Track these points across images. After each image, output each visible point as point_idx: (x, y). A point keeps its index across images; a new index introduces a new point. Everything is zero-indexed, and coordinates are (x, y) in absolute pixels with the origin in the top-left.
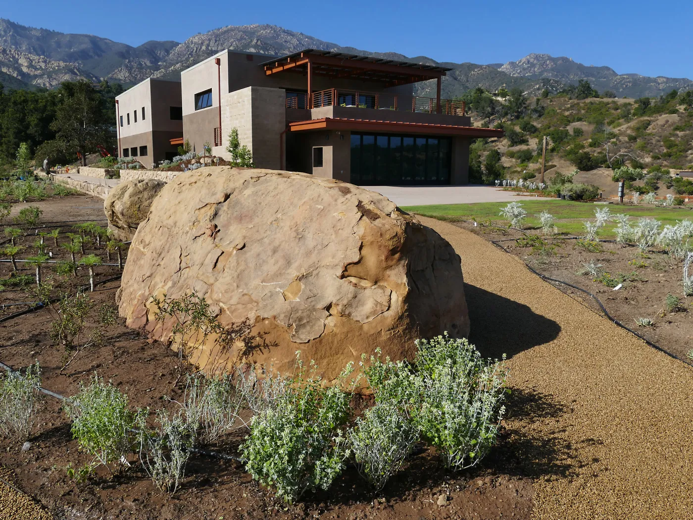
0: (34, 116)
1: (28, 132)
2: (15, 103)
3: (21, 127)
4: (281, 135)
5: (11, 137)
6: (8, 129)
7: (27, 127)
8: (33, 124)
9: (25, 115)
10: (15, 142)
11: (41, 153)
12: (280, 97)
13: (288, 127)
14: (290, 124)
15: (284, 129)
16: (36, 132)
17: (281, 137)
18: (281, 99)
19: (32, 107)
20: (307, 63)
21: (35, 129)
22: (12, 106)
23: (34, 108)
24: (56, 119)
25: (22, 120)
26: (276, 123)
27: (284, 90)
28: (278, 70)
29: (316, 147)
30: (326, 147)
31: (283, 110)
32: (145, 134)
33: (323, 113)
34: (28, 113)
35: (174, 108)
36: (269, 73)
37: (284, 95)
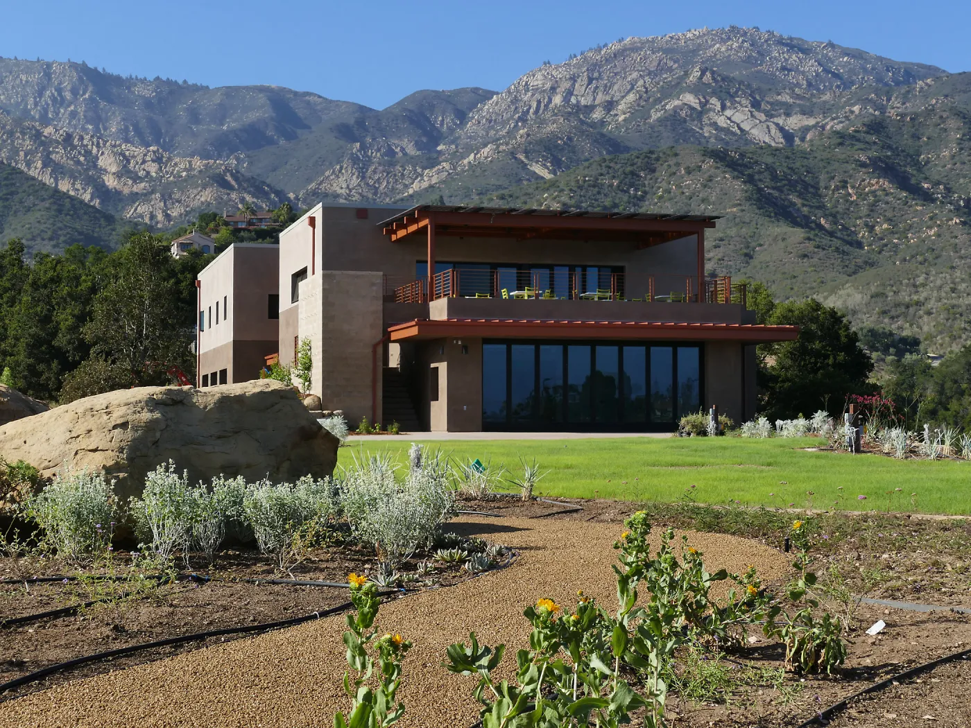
0: (69, 311)
1: (55, 343)
2: (35, 285)
3: (43, 334)
4: (375, 347)
5: (22, 358)
6: (17, 339)
7: (54, 334)
8: (63, 326)
10: (29, 366)
11: (71, 387)
12: (373, 284)
13: (387, 334)
14: (389, 330)
15: (380, 337)
16: (69, 343)
17: (375, 352)
18: (374, 288)
19: (65, 292)
20: (426, 227)
21: (69, 337)
22: (30, 290)
23: (69, 294)
24: (92, 320)
25: (46, 320)
26: (365, 326)
27: (381, 273)
28: (401, 233)
29: (433, 365)
30: (443, 367)
31: (379, 305)
32: (226, 345)
33: (439, 310)
34: (58, 304)
35: (277, 297)
36: (394, 238)
37: (379, 281)
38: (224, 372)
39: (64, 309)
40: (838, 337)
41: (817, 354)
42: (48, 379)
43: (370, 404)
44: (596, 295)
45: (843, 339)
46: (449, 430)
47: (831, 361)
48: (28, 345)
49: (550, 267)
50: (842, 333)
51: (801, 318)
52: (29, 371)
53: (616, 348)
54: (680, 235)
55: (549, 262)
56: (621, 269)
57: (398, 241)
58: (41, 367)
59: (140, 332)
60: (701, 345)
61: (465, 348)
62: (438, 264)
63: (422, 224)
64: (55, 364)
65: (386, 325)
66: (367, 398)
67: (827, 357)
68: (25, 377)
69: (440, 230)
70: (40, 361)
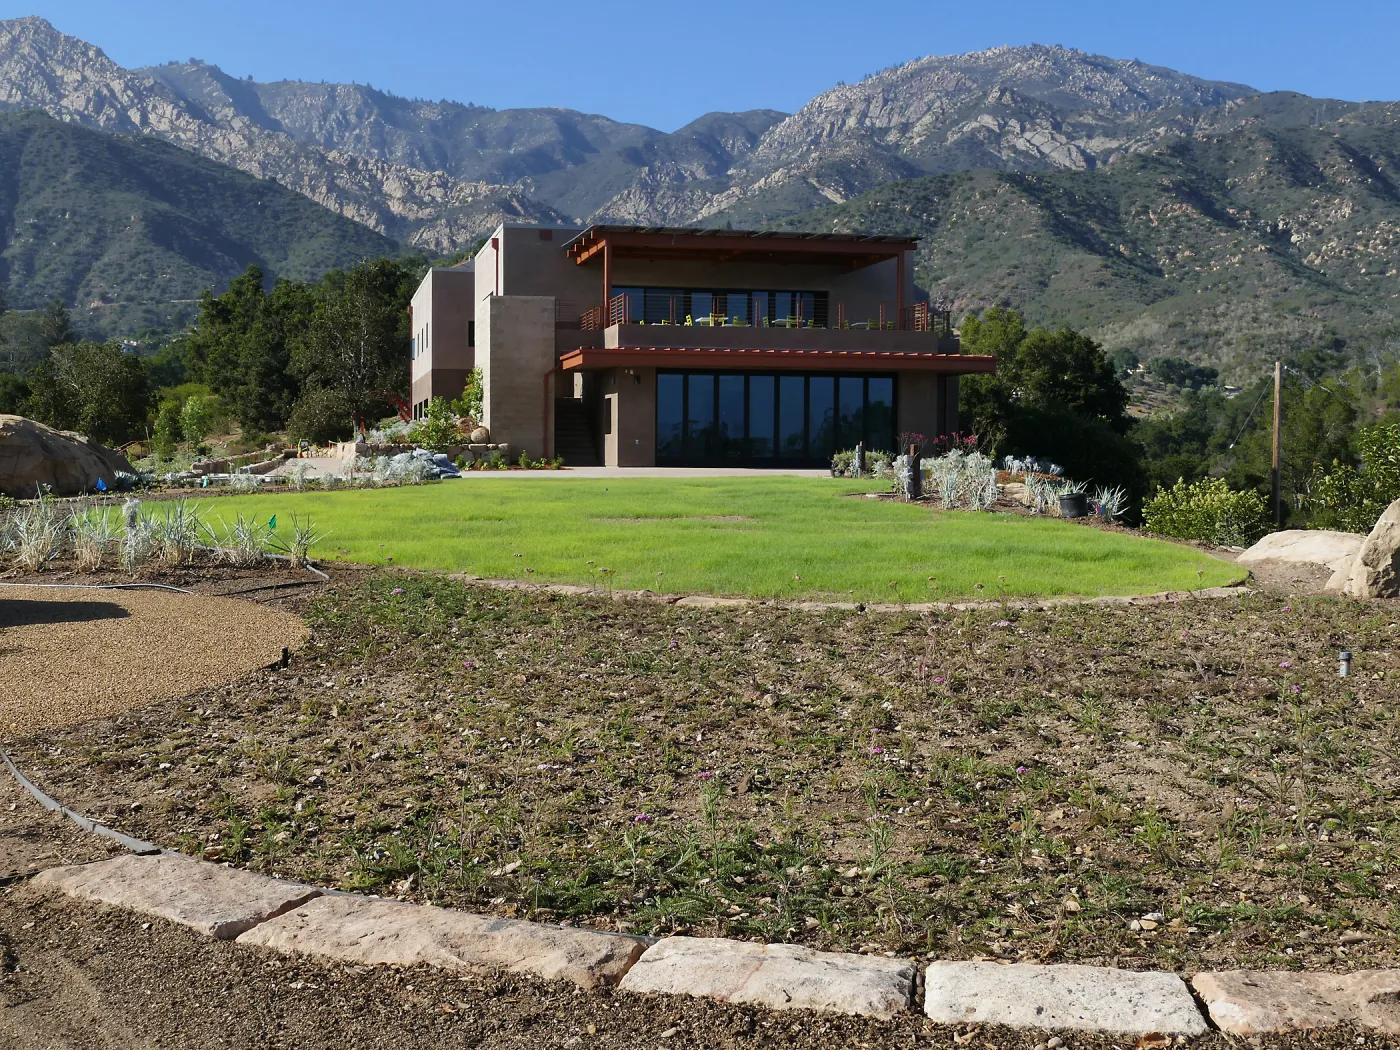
0: (300, 339)
1: (288, 371)
3: (274, 363)
4: (547, 376)
5: (252, 386)
6: (248, 368)
9: (282, 338)
10: (261, 394)
12: (545, 310)
13: (559, 363)
14: (561, 358)
15: (552, 366)
17: (546, 381)
18: (546, 314)
19: (296, 320)
20: (603, 249)
22: (261, 316)
25: (279, 346)
26: (536, 356)
27: (553, 298)
28: (585, 256)
29: (607, 397)
30: (614, 398)
31: (550, 333)
32: (427, 375)
33: (612, 338)
34: (290, 331)
35: (472, 324)
36: (579, 260)
37: (551, 306)
38: (426, 401)
39: (296, 337)
40: (1091, 367)
41: (1066, 385)
42: (280, 409)
43: (540, 436)
44: (788, 321)
45: (1098, 371)
46: (619, 465)
47: (1082, 393)
48: (258, 373)
49: (749, 292)
50: (1096, 363)
51: (1054, 347)
52: (261, 399)
53: (802, 379)
54: (883, 257)
55: (747, 287)
56: (825, 295)
57: (583, 263)
58: (273, 397)
59: (357, 358)
60: (894, 375)
61: (637, 378)
62: (614, 288)
63: (600, 246)
64: (285, 394)
65: (559, 352)
66: (538, 430)
67: (1079, 388)
68: (256, 407)
69: (617, 252)
70: (271, 389)
